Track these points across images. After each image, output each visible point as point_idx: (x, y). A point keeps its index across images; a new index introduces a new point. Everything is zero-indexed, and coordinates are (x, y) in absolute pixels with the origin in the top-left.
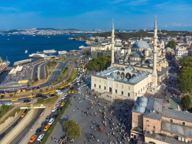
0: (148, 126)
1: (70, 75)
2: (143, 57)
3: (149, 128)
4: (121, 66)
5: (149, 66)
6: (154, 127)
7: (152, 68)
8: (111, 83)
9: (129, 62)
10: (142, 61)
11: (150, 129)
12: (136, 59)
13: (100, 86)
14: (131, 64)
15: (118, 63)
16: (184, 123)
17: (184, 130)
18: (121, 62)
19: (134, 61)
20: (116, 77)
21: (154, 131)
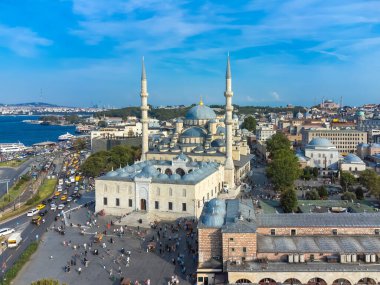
0: (233, 249)
1: (35, 192)
2: (206, 137)
3: (233, 254)
4: (164, 157)
5: (218, 151)
6: (245, 250)
7: (225, 155)
8: (145, 189)
9: (180, 148)
10: (204, 143)
11: (236, 256)
12: (193, 141)
13: (118, 201)
14: (184, 150)
15: (158, 152)
16: (293, 231)
17: (296, 243)
18: (164, 148)
19: (190, 144)
20: (155, 175)
21: (244, 259)
